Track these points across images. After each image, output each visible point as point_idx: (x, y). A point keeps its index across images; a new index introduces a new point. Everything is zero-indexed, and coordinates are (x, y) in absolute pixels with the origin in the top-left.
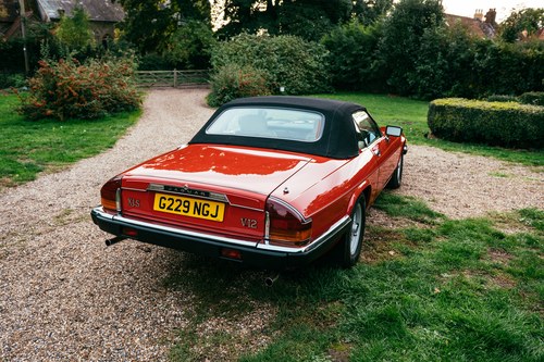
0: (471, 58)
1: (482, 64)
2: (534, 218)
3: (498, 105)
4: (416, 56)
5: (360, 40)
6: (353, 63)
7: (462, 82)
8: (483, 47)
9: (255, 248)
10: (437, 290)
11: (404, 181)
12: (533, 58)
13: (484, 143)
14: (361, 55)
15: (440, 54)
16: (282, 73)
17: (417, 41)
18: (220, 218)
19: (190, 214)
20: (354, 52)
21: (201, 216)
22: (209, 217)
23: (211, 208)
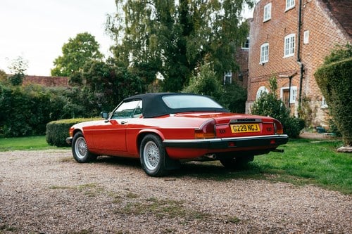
18: (259, 130)
21: (252, 131)
22: (255, 131)
23: (254, 126)
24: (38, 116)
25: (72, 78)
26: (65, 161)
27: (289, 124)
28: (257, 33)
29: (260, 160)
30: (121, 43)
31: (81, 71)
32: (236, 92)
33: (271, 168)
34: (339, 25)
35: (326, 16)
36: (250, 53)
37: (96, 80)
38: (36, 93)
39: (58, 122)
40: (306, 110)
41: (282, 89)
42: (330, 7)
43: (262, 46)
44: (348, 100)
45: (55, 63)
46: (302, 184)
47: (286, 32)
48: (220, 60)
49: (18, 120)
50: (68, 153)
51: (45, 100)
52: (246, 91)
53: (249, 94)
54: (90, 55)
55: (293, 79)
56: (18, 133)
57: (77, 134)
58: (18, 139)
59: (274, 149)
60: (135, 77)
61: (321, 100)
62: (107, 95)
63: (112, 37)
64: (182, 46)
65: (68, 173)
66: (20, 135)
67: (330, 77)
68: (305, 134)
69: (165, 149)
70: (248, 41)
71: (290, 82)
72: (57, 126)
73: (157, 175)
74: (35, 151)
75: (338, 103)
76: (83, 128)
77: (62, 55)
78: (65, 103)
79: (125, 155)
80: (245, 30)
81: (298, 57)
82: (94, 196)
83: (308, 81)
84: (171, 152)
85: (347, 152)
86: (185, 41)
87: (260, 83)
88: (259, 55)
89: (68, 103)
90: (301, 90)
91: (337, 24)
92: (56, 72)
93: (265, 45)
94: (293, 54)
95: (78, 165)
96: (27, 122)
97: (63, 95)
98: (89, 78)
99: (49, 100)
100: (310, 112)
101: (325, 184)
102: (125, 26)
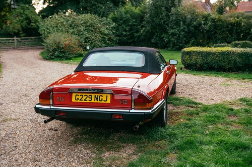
0: (200, 24)
1: (206, 27)
2: (247, 102)
3: (220, 49)
4: (167, 24)
5: (134, 16)
6: (130, 30)
7: (195, 38)
8: (206, 18)
9: (129, 112)
10: (208, 132)
11: (177, 90)
12: (235, 23)
13: (214, 70)
14: (135, 25)
15: (182, 22)
16: (87, 38)
17: (167, 16)
18: (109, 101)
19: (93, 101)
20: (130, 23)
21: (99, 102)
22: (103, 102)
23: (104, 97)
38: (232, 19)
51: (238, 24)
96: (226, 40)
99: (241, 24)
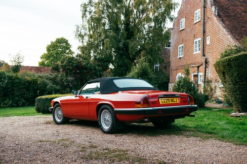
18: (178, 102)
21: (173, 103)
23: (175, 99)
24: (30, 93)
25: (53, 68)
26: (48, 123)
27: (197, 98)
28: (175, 38)
29: (179, 122)
30: (85, 44)
31: (59, 63)
32: (162, 76)
33: (187, 127)
34: (230, 32)
35: (221, 27)
36: (171, 51)
37: (69, 69)
38: (29, 77)
39: (43, 97)
40: (209, 88)
41: (192, 75)
42: (223, 21)
43: (179, 46)
44: (237, 82)
45: (42, 58)
46: (207, 138)
47: (195, 37)
48: (151, 55)
49: (16, 96)
50: (50, 117)
51: (34, 82)
52: (169, 76)
53: (171, 78)
54: (65, 52)
55: (200, 68)
56: (16, 105)
57: (56, 105)
58: (16, 108)
59: (188, 115)
60: (95, 67)
61: (219, 82)
62: (76, 79)
63: (80, 40)
64: (126, 46)
65: (50, 131)
66: (18, 106)
67: (224, 66)
68: (208, 104)
69: (115, 115)
70: (170, 43)
71: (198, 70)
72: (43, 99)
73: (110, 132)
74: (28, 117)
75: (230, 84)
76: (60, 101)
77: (46, 52)
78: (48, 85)
79: (88, 119)
80: (168, 36)
81: (203, 53)
82: (67, 147)
83: (210, 69)
84: (119, 117)
85: (236, 117)
86: (128, 43)
87: (178, 71)
88: (177, 53)
89: (50, 85)
90: (205, 75)
91: (228, 32)
92: (42, 64)
93: (181, 46)
94: (200, 52)
95: (56, 126)
96: (23, 97)
97: (47, 79)
98: (64, 67)
99: (37, 82)
100: (212, 90)
101: (223, 138)
102: (88, 33)
